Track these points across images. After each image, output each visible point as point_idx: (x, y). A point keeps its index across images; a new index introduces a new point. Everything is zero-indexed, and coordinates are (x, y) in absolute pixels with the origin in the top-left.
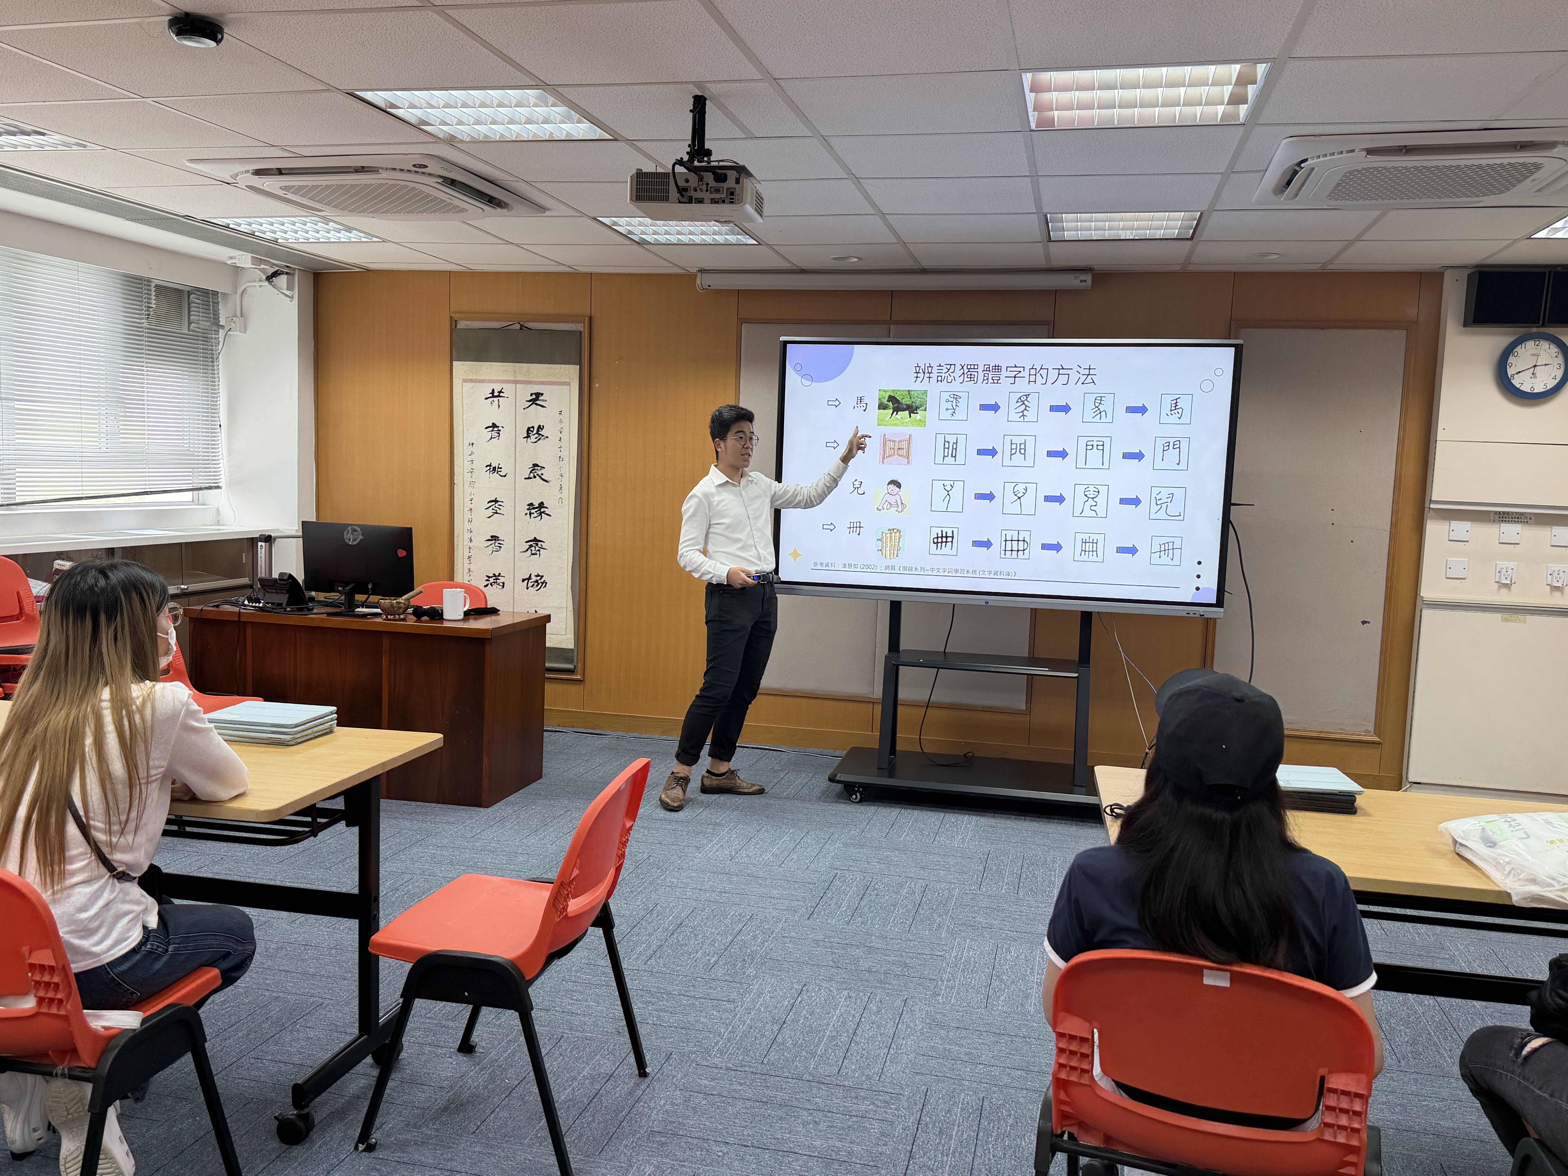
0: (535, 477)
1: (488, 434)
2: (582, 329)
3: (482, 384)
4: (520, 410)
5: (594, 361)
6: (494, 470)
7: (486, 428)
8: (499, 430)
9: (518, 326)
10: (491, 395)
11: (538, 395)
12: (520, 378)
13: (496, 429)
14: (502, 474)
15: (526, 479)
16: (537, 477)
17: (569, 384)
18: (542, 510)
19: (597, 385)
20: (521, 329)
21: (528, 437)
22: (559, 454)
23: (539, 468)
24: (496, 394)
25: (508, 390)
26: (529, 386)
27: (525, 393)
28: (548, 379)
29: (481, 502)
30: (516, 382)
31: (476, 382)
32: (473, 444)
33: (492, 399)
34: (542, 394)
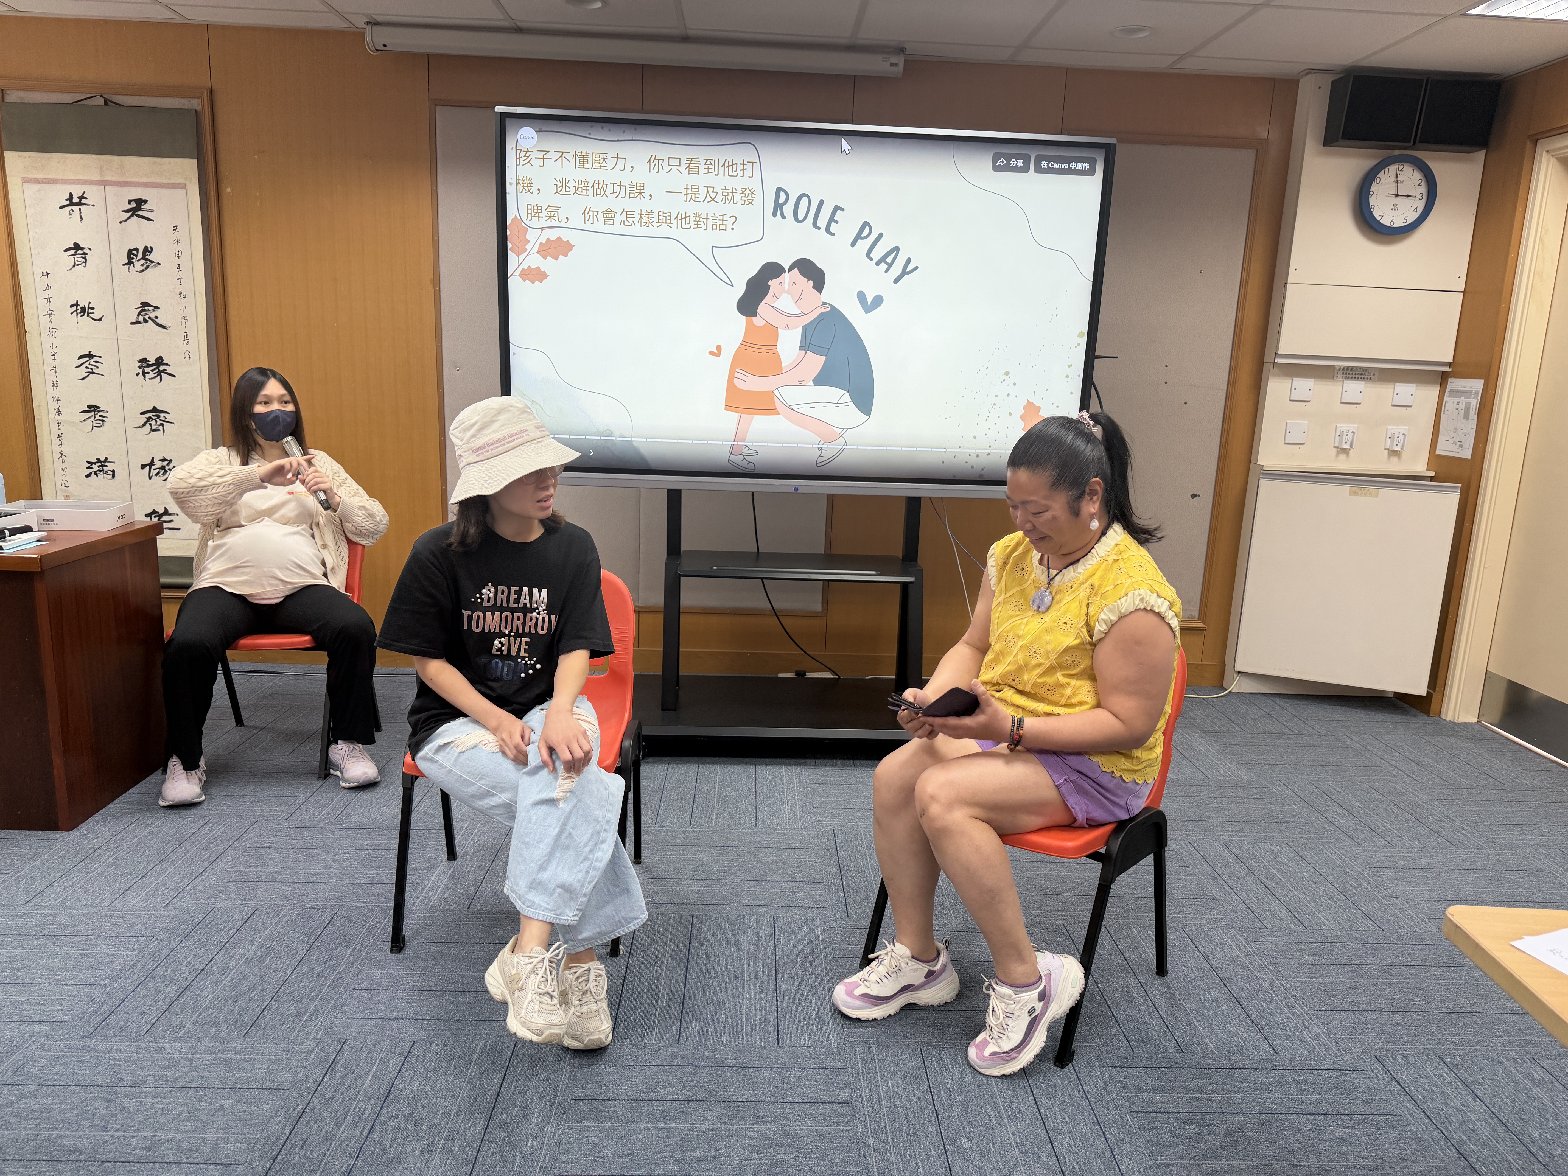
0: (146, 321)
1: (68, 259)
2: (199, 108)
3: (54, 186)
4: (115, 226)
5: (222, 155)
6: (84, 311)
7: (66, 251)
8: (86, 254)
9: (101, 102)
10: (68, 202)
11: (140, 202)
12: (109, 178)
13: (80, 252)
14: (96, 316)
15: (132, 323)
16: (149, 320)
17: (184, 187)
18: (162, 368)
19: (229, 190)
20: (106, 104)
21: (130, 263)
22: (180, 288)
23: (151, 308)
24: (76, 200)
25: (93, 194)
26: (126, 189)
27: (121, 199)
28: (152, 180)
29: (69, 359)
30: (105, 183)
31: (43, 182)
32: (47, 274)
33: (70, 208)
34: (146, 201)
